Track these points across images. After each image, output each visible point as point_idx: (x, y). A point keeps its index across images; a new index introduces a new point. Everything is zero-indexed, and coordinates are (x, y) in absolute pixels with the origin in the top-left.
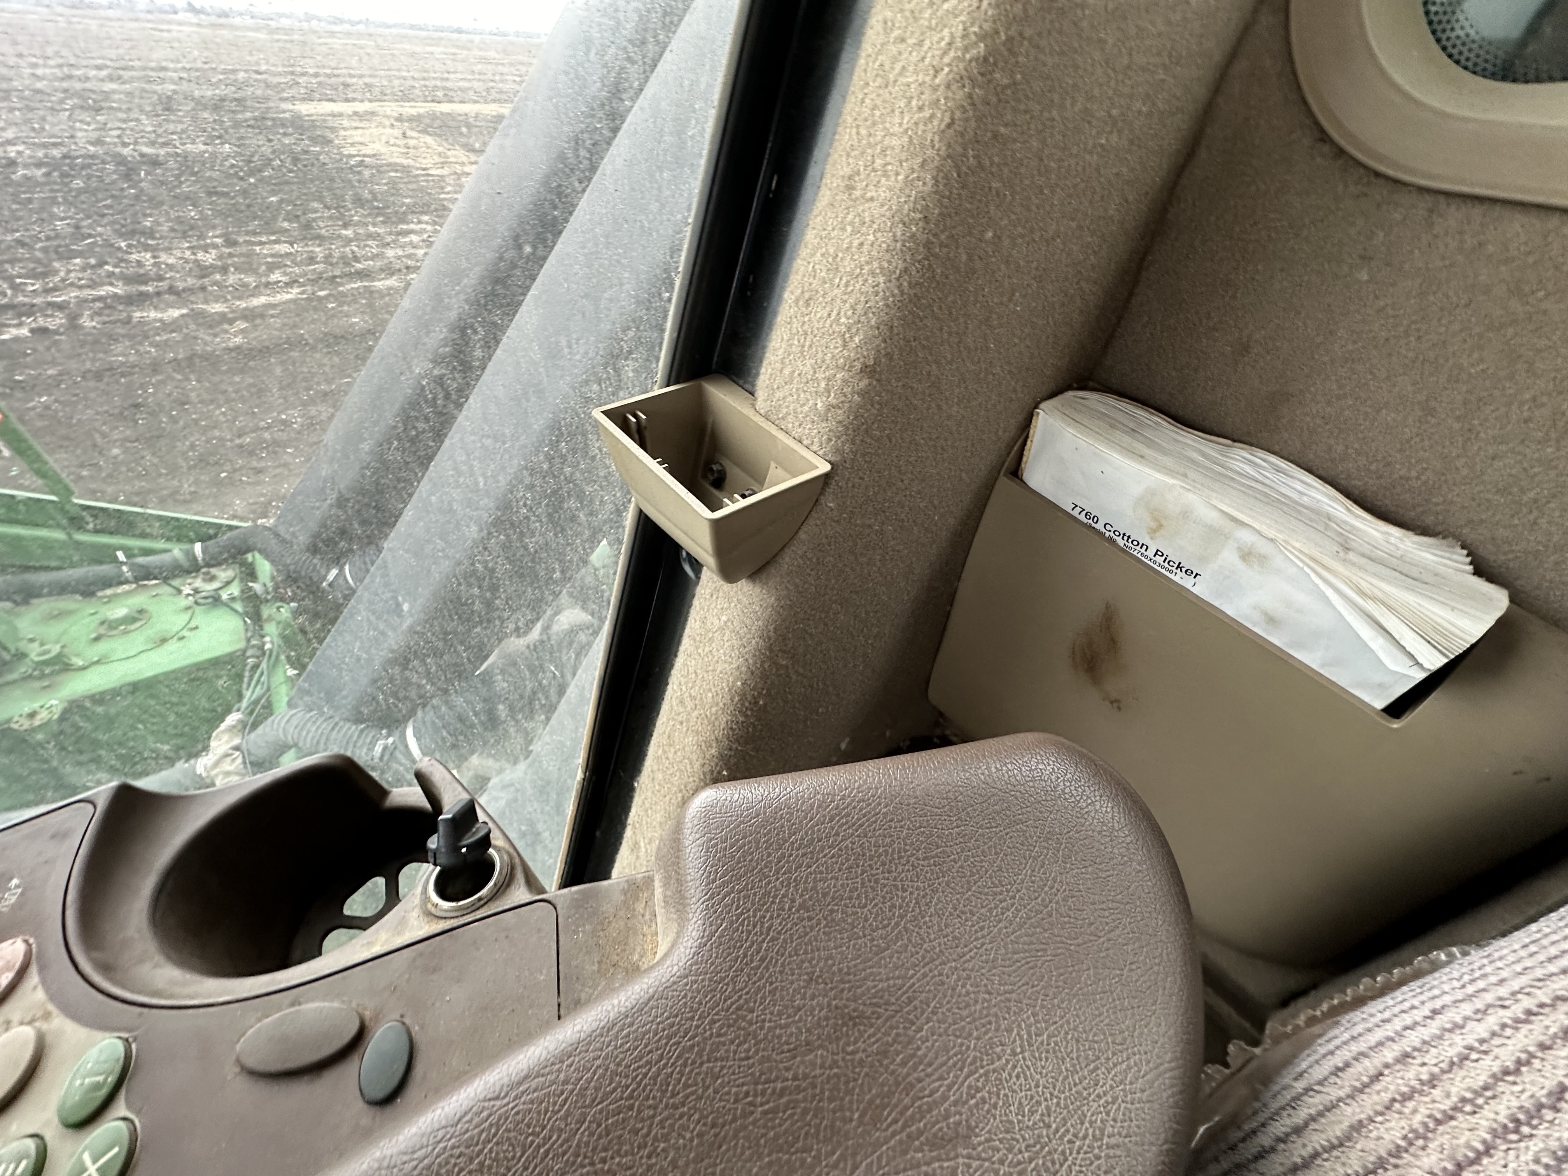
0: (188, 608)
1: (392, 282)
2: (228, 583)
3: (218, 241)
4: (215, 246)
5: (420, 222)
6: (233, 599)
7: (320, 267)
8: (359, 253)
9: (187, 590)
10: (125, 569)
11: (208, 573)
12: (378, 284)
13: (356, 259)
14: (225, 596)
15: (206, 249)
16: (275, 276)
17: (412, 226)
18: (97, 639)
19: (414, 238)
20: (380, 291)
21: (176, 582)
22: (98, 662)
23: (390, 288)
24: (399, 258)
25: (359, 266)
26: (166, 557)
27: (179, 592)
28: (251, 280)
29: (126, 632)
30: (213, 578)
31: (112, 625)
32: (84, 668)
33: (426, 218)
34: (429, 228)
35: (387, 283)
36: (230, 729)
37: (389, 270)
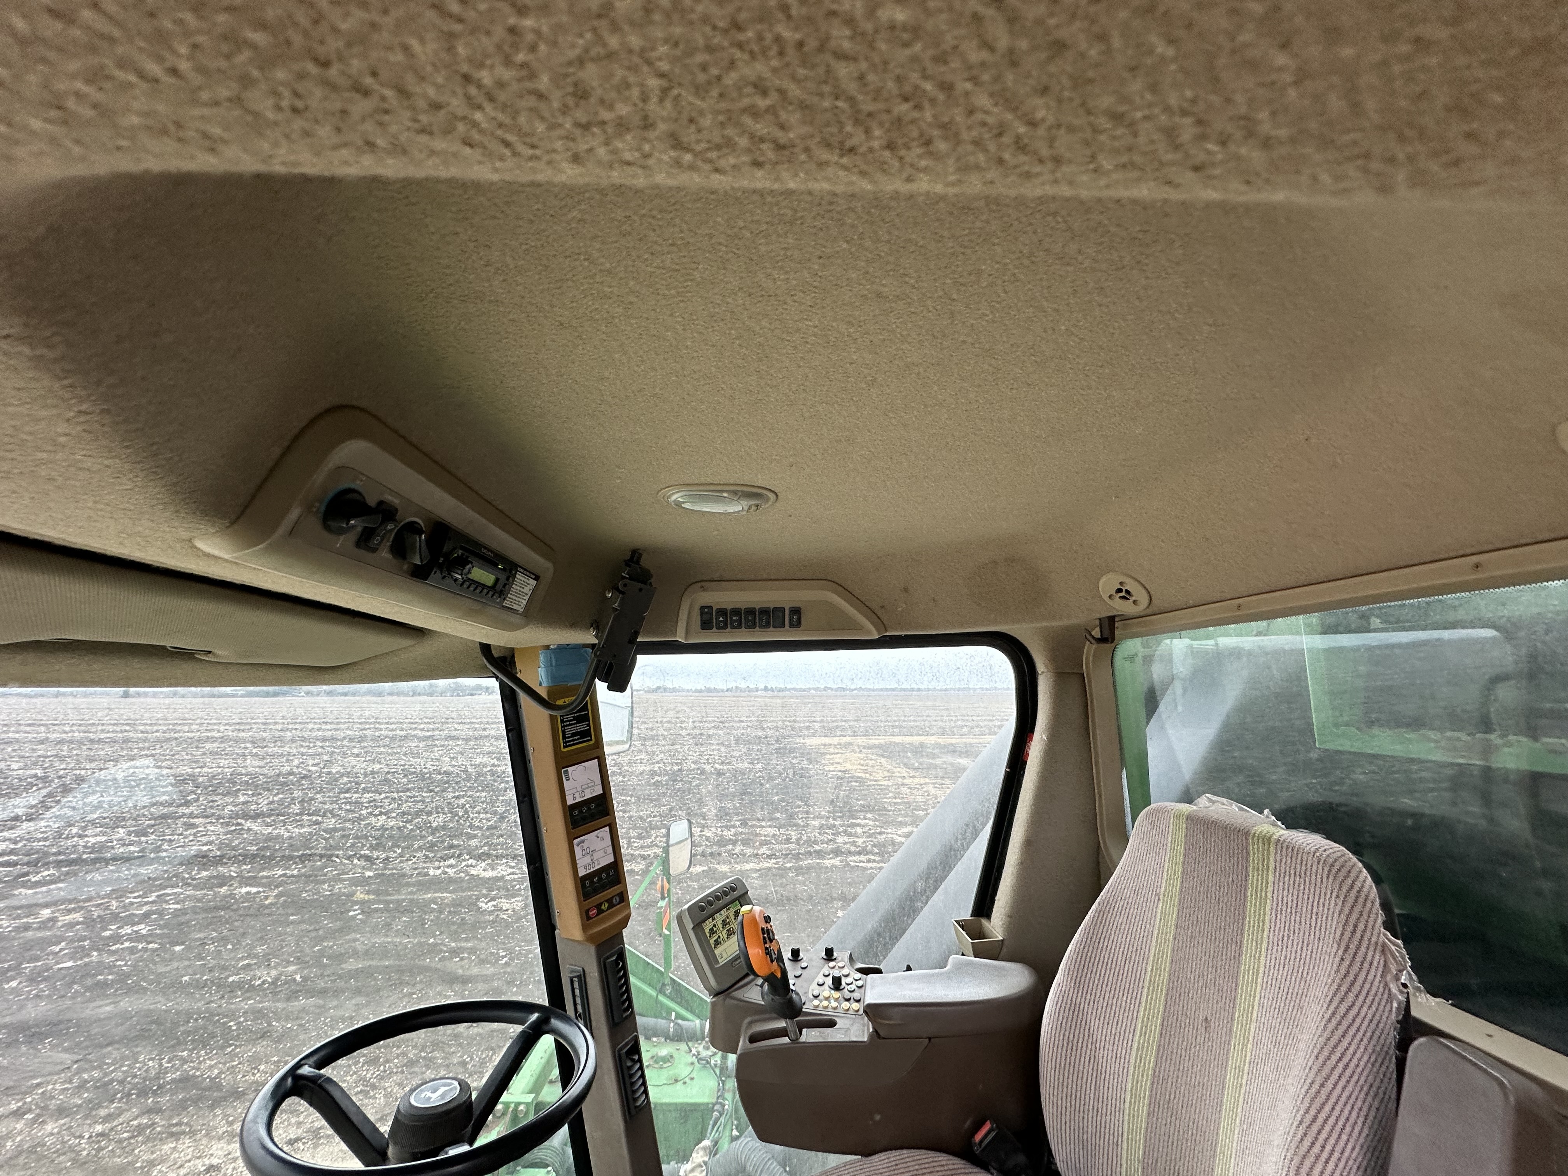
0: (692, 1064)
1: (837, 862)
2: (715, 1054)
3: (738, 823)
4: (734, 826)
5: (865, 818)
6: (717, 1064)
7: (792, 846)
8: (820, 838)
9: (694, 1051)
10: (672, 1025)
11: (707, 1043)
12: (827, 863)
13: (816, 842)
14: (713, 1062)
15: (728, 828)
16: (764, 850)
17: (859, 821)
19: (859, 830)
20: (827, 868)
21: (690, 1044)
23: (834, 866)
24: (845, 843)
25: (817, 847)
26: (692, 1024)
27: (690, 1051)
28: (748, 851)
29: (661, 1067)
30: (708, 1048)
31: (658, 1059)
33: (869, 815)
34: (871, 823)
35: (832, 861)
36: (704, 1148)
37: (837, 852)
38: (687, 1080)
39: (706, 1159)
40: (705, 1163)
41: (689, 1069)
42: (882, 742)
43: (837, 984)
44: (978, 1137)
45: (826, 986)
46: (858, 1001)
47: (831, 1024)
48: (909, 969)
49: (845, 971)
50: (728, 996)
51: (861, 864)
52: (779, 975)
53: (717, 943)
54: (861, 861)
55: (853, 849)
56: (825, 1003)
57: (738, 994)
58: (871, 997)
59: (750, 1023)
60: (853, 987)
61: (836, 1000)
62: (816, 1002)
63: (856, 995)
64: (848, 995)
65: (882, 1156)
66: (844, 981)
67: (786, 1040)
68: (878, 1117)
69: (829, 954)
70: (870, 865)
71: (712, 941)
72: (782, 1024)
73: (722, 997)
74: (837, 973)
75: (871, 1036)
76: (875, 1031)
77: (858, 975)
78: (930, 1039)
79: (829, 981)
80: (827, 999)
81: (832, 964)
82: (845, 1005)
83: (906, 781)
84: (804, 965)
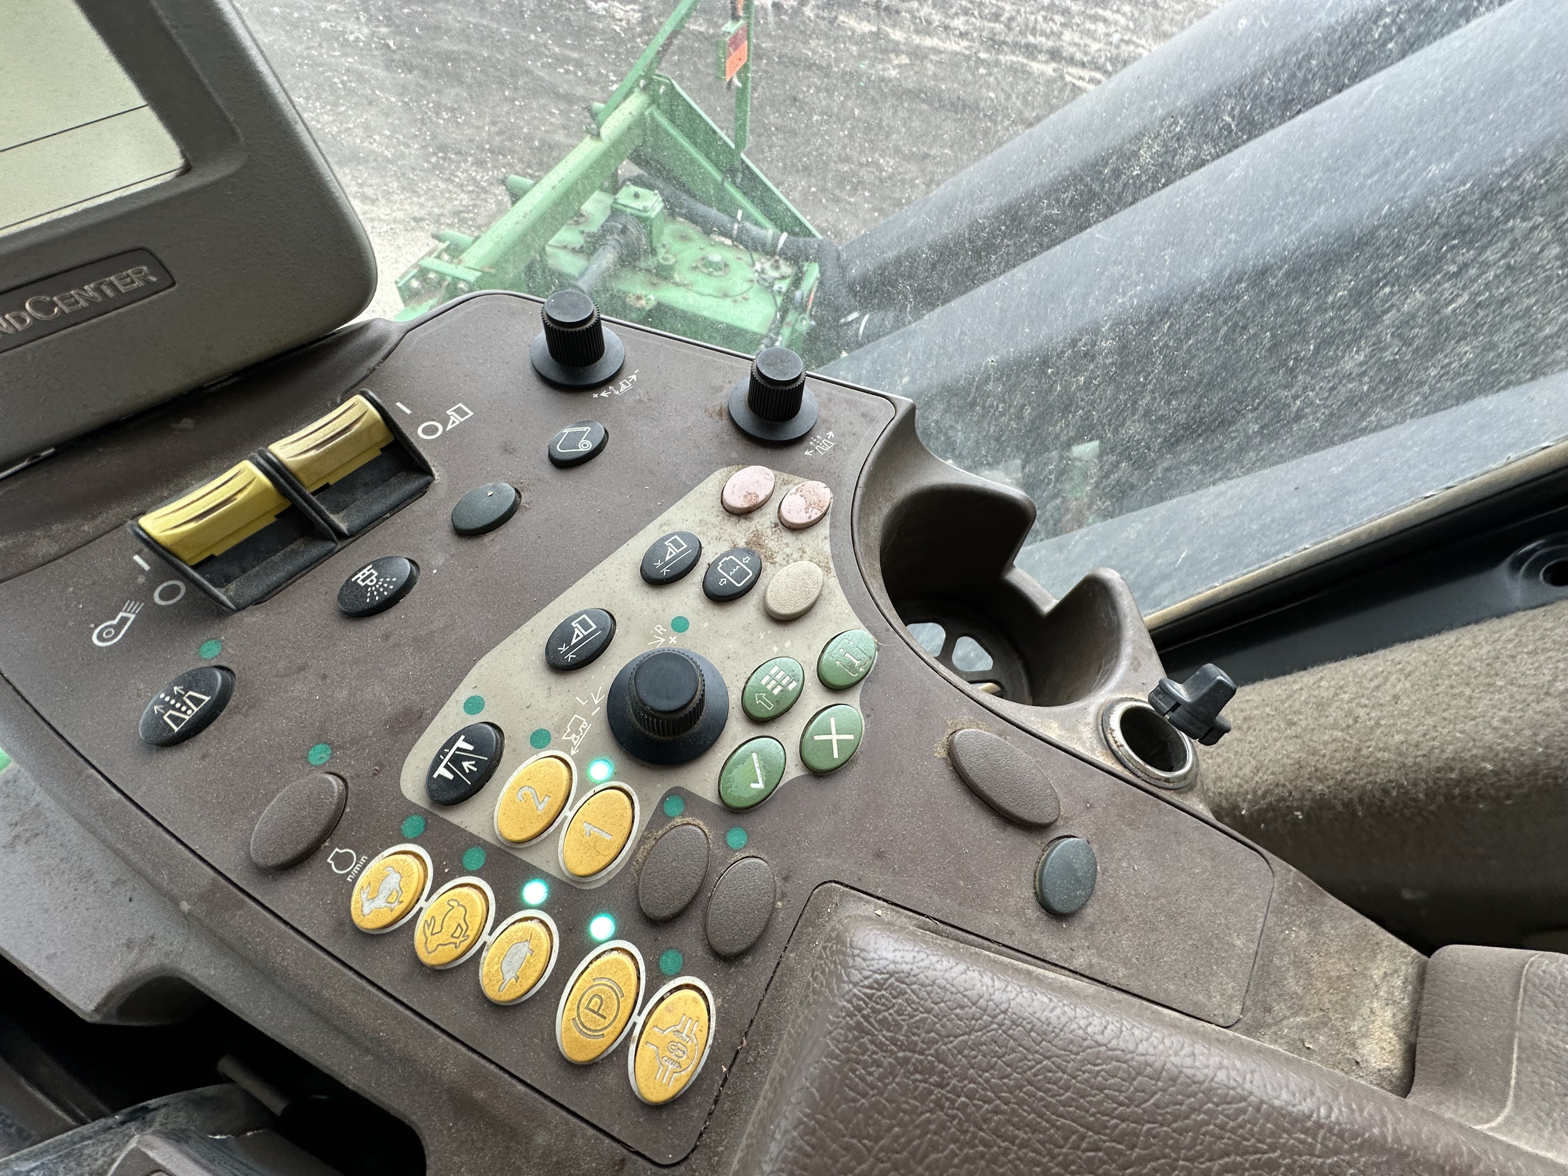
0: (751, 281)
2: (783, 278)
5: (1117, 11)
6: (780, 292)
8: (1041, 25)
9: (758, 266)
10: (736, 226)
11: (777, 261)
13: (1033, 31)
14: (776, 287)
16: (958, 22)
17: (1108, 13)
18: (695, 268)
20: (1032, 74)
21: (756, 256)
22: (684, 285)
23: (1042, 75)
24: (1072, 44)
25: (1031, 39)
26: (763, 232)
27: (754, 265)
28: (937, 18)
29: (710, 274)
30: (777, 268)
31: (707, 263)
32: (677, 284)
35: (1043, 67)
38: (739, 298)
51: (1079, 83)
54: (1080, 78)
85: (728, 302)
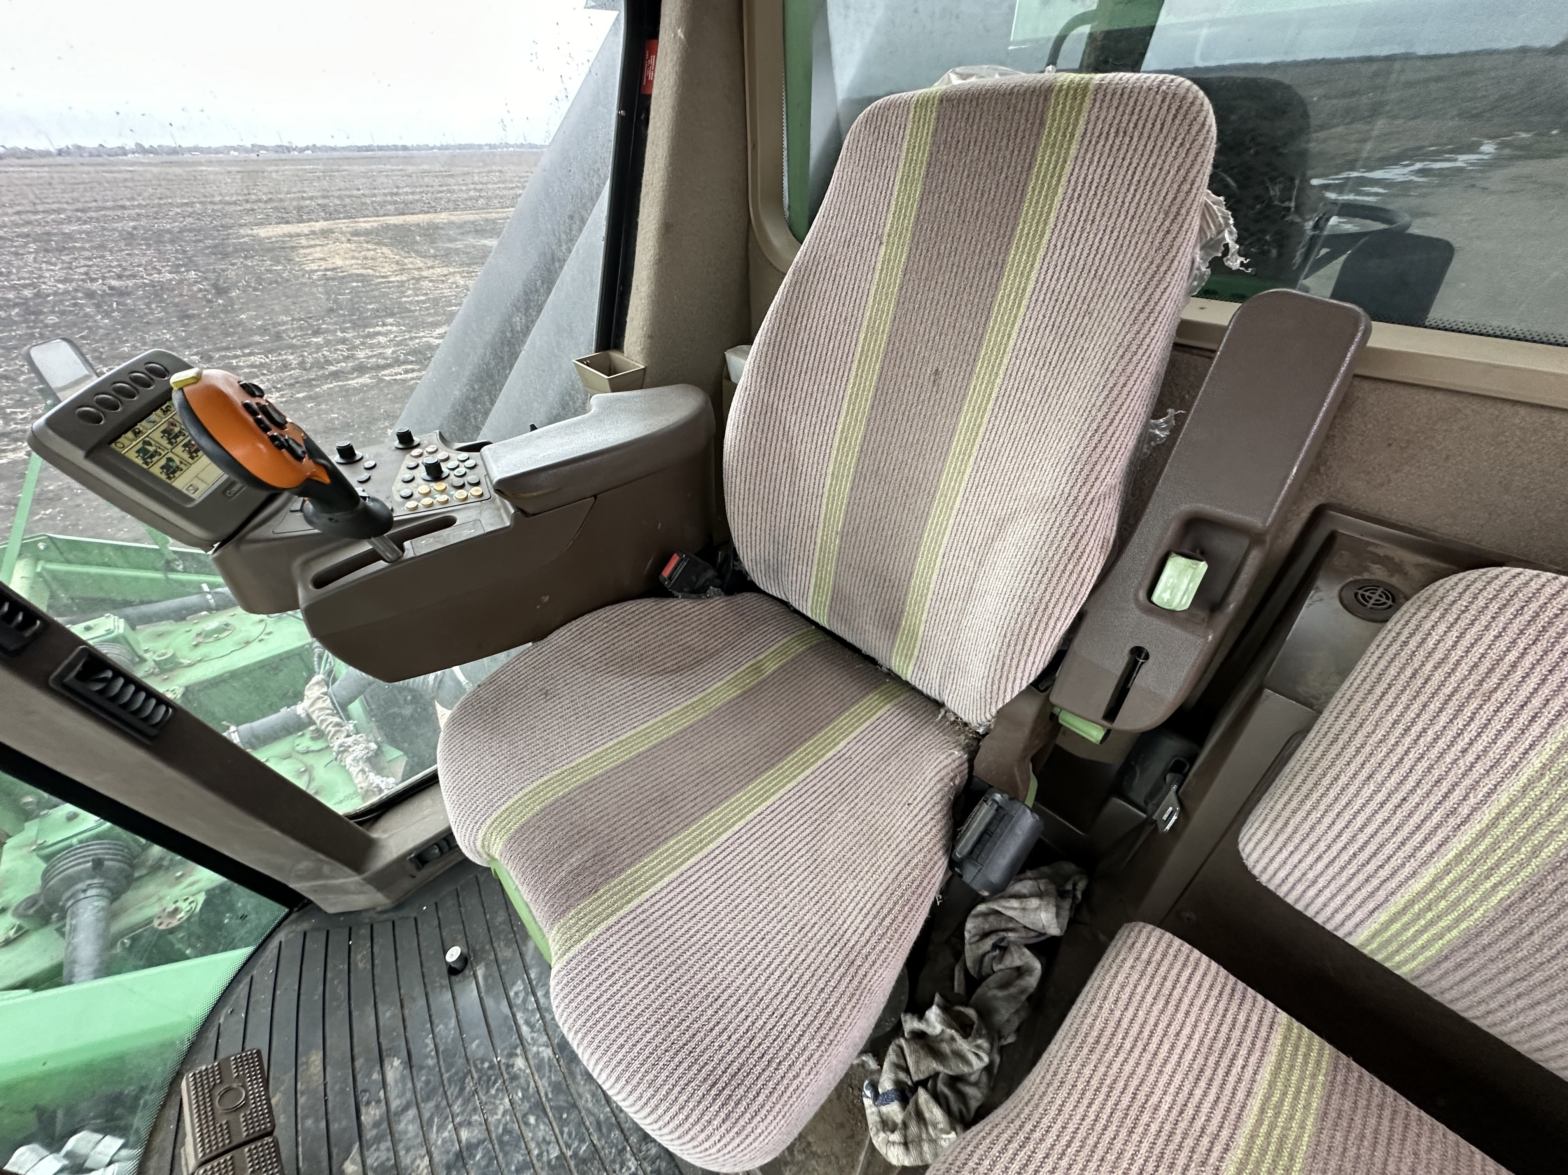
0: (261, 621)
1: (366, 379)
5: (384, 325)
7: (296, 372)
8: (332, 356)
10: (209, 596)
12: (353, 383)
13: (328, 362)
17: (378, 329)
18: (196, 646)
19: (382, 339)
20: (355, 389)
22: (199, 661)
23: (363, 385)
24: (369, 357)
25: (333, 368)
29: (217, 639)
31: (208, 634)
32: (190, 666)
33: (391, 320)
34: (394, 329)
35: (360, 380)
36: (318, 683)
37: (361, 369)
39: (325, 689)
40: (325, 694)
41: (261, 627)
42: (375, 225)
43: (435, 472)
44: (666, 573)
45: (418, 480)
46: (478, 484)
47: (447, 522)
48: (533, 428)
49: (441, 455)
50: (242, 541)
51: (399, 377)
52: (327, 480)
53: (171, 470)
54: (396, 374)
55: (381, 362)
56: (427, 501)
57: (265, 532)
58: (499, 472)
59: (306, 564)
60: (462, 470)
61: (443, 492)
62: (411, 504)
63: (472, 477)
64: (459, 482)
65: (562, 631)
66: (444, 467)
67: (381, 564)
68: (546, 599)
69: (406, 441)
70: (410, 376)
71: (156, 470)
72: (366, 547)
73: (229, 547)
74: (431, 460)
75: (515, 518)
76: (518, 509)
77: (464, 455)
78: (595, 496)
79: (422, 473)
80: (427, 495)
81: (415, 452)
82: (461, 494)
83: (425, 274)
84: (370, 464)
85: (255, 646)
